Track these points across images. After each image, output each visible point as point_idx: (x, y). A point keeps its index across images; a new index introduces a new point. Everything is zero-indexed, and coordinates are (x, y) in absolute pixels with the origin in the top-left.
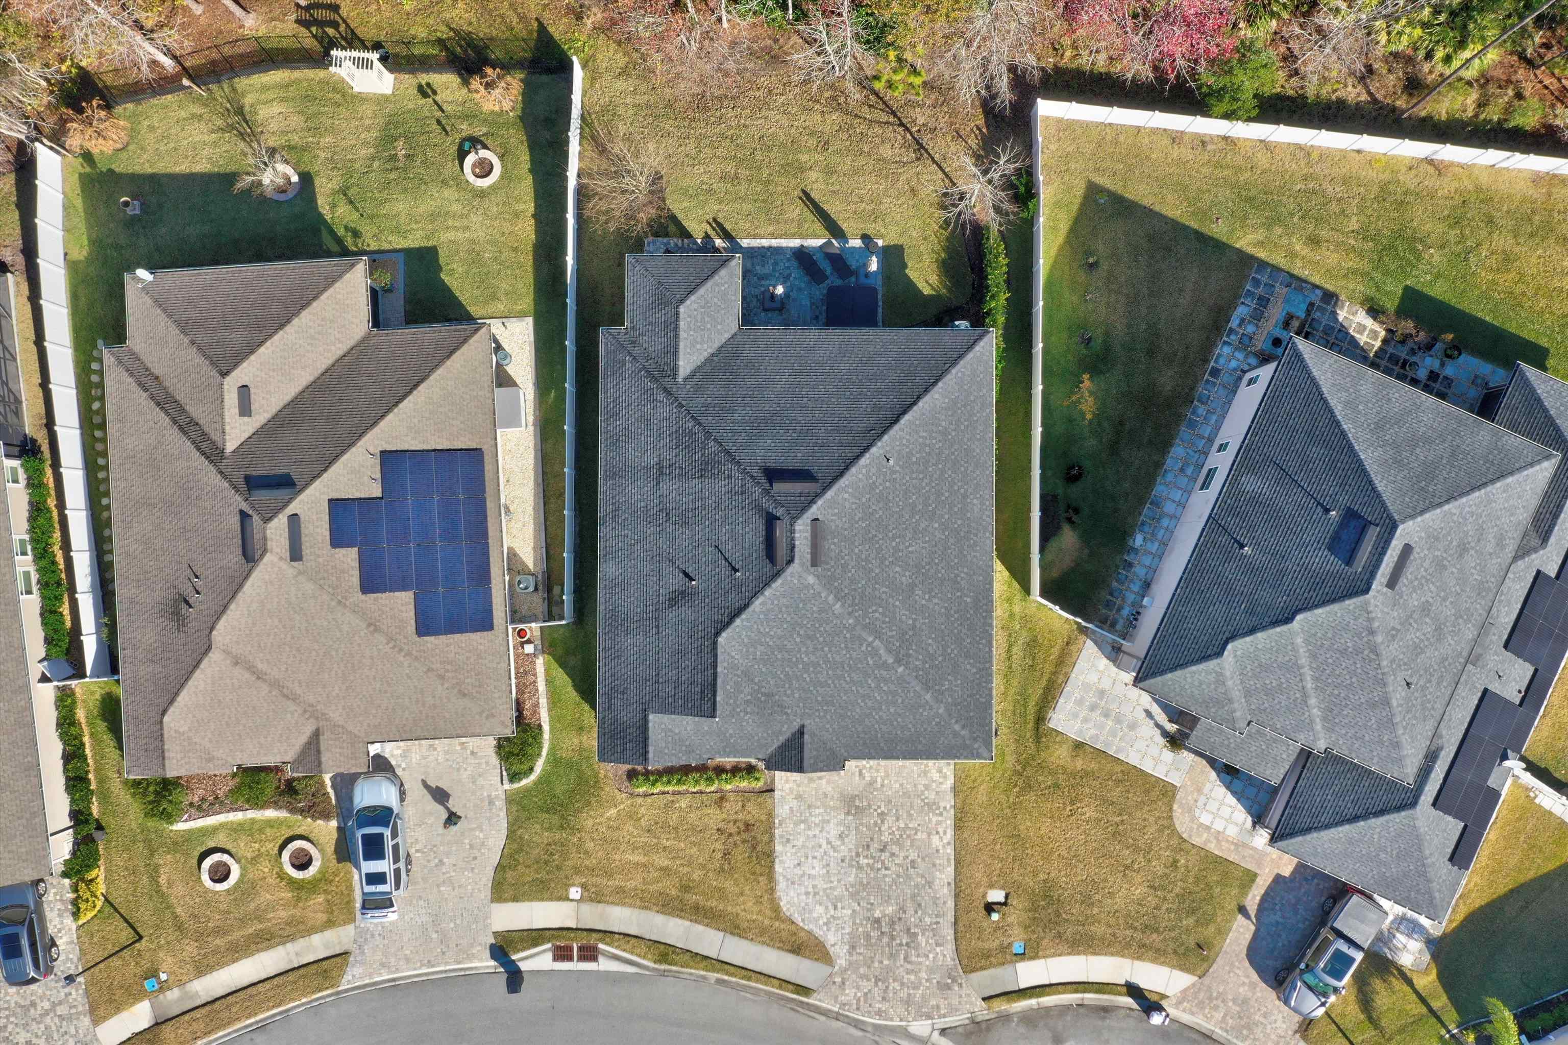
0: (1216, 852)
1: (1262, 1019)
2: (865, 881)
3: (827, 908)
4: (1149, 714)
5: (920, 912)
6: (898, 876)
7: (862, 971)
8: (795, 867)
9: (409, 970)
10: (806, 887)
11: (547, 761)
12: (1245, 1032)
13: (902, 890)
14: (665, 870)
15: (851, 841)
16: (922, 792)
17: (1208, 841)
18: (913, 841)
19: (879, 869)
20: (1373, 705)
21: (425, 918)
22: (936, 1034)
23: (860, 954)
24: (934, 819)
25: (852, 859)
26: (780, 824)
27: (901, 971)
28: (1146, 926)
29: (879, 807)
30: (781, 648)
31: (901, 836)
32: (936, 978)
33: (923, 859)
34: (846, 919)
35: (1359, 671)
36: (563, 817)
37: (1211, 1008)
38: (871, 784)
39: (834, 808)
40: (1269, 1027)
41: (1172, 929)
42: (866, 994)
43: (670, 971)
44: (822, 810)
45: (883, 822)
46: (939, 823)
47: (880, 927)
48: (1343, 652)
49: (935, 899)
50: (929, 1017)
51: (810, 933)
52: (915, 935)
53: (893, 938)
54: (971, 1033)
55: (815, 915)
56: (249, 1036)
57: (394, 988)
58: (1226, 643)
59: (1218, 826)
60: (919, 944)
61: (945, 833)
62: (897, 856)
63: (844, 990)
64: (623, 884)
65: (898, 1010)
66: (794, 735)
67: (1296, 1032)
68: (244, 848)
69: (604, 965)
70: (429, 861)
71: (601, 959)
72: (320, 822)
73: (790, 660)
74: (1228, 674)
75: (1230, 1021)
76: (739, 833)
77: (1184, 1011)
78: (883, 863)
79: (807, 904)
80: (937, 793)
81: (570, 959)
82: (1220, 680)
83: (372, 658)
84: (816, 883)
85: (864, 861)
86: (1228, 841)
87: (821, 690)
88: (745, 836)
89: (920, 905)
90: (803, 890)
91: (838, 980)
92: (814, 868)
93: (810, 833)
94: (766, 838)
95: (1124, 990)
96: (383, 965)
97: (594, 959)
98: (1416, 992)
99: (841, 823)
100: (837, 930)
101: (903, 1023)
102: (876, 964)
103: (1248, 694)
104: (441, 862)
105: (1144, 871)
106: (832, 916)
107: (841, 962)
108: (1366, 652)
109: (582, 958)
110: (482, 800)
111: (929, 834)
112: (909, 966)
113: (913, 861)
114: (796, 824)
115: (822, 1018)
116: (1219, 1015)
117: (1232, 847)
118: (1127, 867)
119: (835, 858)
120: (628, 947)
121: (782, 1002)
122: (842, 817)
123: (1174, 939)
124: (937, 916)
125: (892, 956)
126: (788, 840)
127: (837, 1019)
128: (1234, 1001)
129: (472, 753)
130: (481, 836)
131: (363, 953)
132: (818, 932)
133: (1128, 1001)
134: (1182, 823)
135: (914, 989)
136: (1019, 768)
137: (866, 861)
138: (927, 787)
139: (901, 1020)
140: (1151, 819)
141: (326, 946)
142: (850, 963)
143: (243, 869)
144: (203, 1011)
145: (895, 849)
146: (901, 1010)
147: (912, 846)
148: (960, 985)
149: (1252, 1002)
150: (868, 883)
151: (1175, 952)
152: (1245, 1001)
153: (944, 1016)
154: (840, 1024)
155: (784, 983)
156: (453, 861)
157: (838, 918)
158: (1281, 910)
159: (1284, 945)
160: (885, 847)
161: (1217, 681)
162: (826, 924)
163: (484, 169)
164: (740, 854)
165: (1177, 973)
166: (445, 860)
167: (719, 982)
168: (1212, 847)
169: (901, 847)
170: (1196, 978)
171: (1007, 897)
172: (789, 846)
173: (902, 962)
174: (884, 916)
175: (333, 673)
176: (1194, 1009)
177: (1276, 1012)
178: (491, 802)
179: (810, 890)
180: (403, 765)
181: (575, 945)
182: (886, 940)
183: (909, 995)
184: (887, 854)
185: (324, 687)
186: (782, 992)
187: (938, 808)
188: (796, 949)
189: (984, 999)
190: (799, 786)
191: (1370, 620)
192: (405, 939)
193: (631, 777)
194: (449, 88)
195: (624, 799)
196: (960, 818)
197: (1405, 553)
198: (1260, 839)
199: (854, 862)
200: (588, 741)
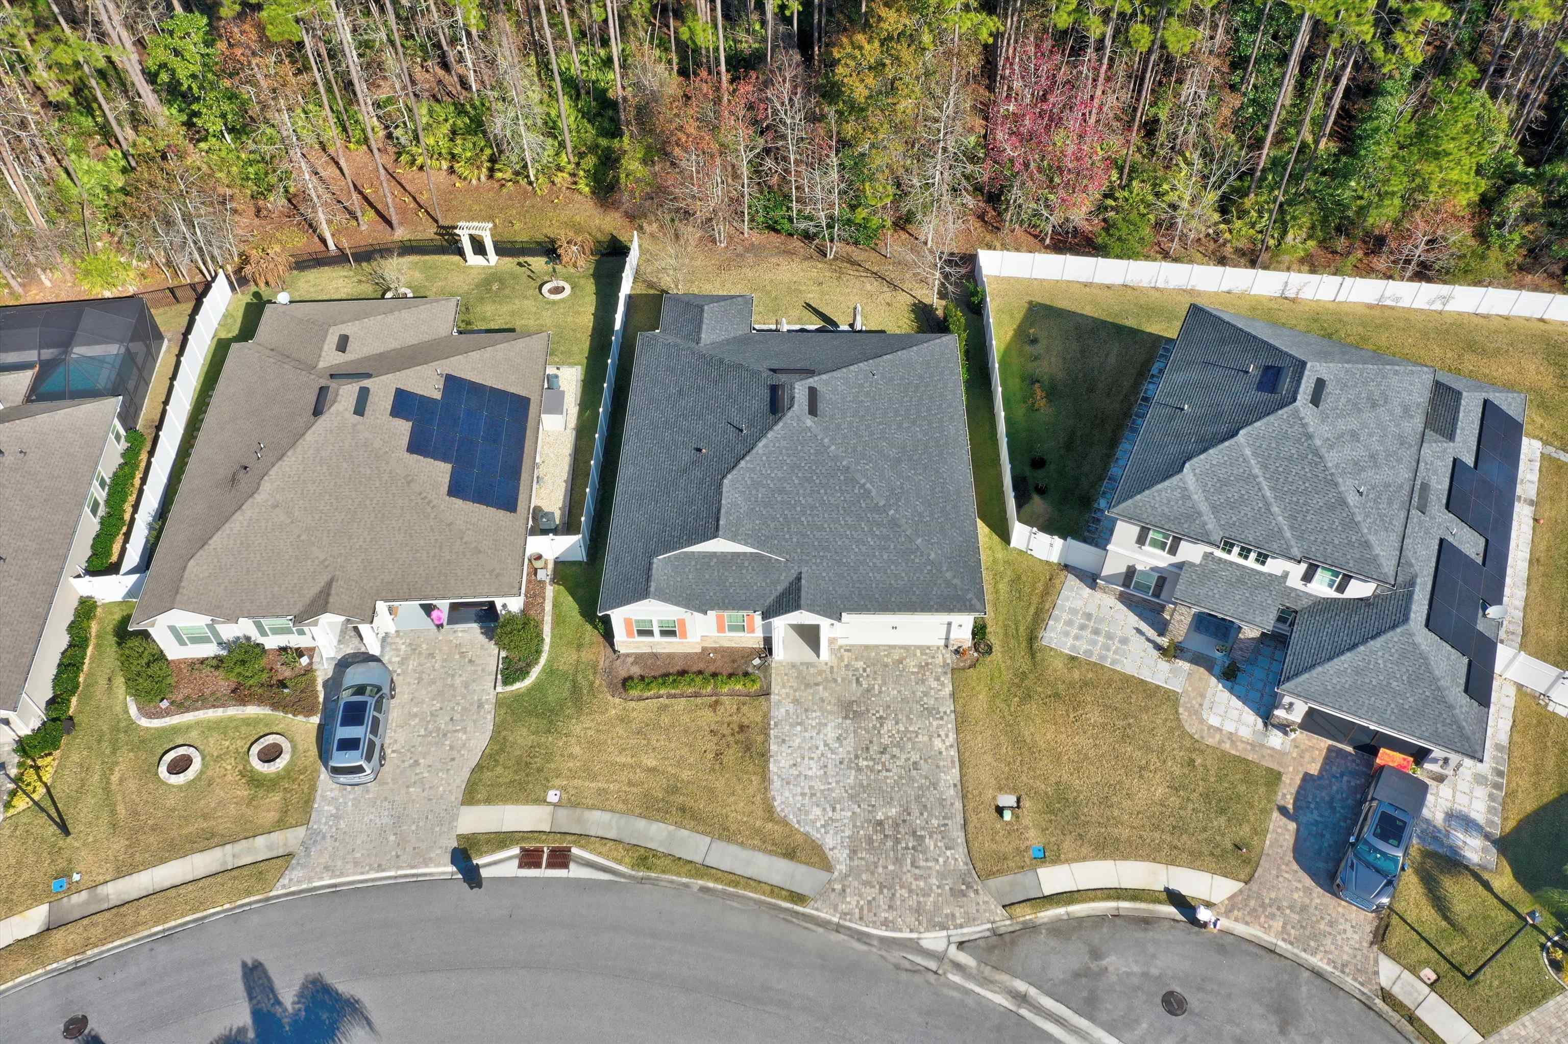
0: (1233, 752)
1: (1328, 929)
2: (865, 783)
3: (824, 809)
4: (1139, 631)
5: (926, 814)
6: (901, 777)
7: (864, 877)
8: (791, 767)
9: (354, 874)
10: (803, 788)
11: (543, 670)
12: (1312, 944)
13: (905, 792)
14: (653, 770)
15: (850, 743)
16: (921, 699)
17: (1221, 742)
18: (914, 743)
19: (879, 771)
20: (1331, 508)
21: (385, 820)
22: (953, 949)
23: (862, 859)
24: (935, 723)
25: (850, 761)
26: (776, 725)
27: (908, 878)
28: (1174, 828)
29: (878, 712)
30: (782, 491)
31: (902, 739)
32: (948, 884)
33: (926, 760)
34: (846, 821)
35: (1309, 475)
36: (551, 722)
37: (1266, 917)
38: (868, 691)
39: (830, 712)
40: (1339, 937)
41: (1205, 830)
42: (869, 902)
43: (649, 878)
44: (818, 714)
45: (882, 725)
46: (939, 727)
47: (883, 831)
48: (1290, 459)
49: (941, 801)
50: (944, 927)
51: (806, 835)
52: (922, 838)
53: (897, 841)
54: (994, 947)
55: (811, 817)
56: (148, 947)
57: (335, 893)
58: (1184, 463)
59: (1229, 727)
60: (927, 848)
61: (947, 736)
62: (898, 758)
63: (845, 897)
64: (606, 786)
65: (908, 920)
66: (791, 584)
67: (1372, 943)
68: (213, 744)
69: (575, 871)
70: (403, 761)
71: (572, 866)
72: (300, 718)
73: (789, 503)
74: (1191, 488)
75: (1293, 932)
76: (733, 734)
77: (1236, 920)
78: (884, 764)
79: (803, 805)
80: (936, 699)
81: (538, 865)
82: (1186, 496)
83: (402, 508)
84: (813, 784)
85: (863, 763)
86: (1242, 742)
87: (818, 534)
88: (738, 737)
89: (925, 806)
90: (799, 790)
91: (838, 887)
92: (810, 769)
93: (806, 734)
94: (760, 738)
95: (1164, 896)
96: (327, 868)
97: (565, 865)
98: (1497, 897)
99: (839, 726)
100: (836, 833)
101: (914, 935)
102: (880, 870)
103: (1215, 509)
104: (416, 763)
105: (1161, 770)
106: (830, 818)
107: (841, 868)
108: (1310, 457)
109: (550, 865)
110: (471, 704)
111: (931, 737)
112: (917, 871)
113: (915, 763)
114: (793, 726)
115: (821, 930)
116: (1277, 924)
117: (1249, 747)
118: (1141, 768)
119: (835, 760)
120: (604, 850)
121: (772, 912)
122: (840, 720)
123: (1209, 841)
124: (944, 818)
125: (897, 861)
126: (784, 741)
127: (837, 931)
128: (1291, 907)
129: (470, 661)
130: (464, 737)
131: (308, 855)
132: (815, 835)
133: (1170, 910)
134: (1192, 727)
135: (924, 896)
136: (1016, 681)
137: (865, 763)
138: (926, 694)
139: (911, 931)
140: (1159, 721)
141: (270, 848)
142: (851, 869)
143: (205, 765)
144: (107, 915)
145: (896, 751)
146: (911, 919)
147: (913, 748)
148: (976, 892)
149: (1312, 910)
150: (869, 785)
151: (1212, 854)
152: (1304, 909)
153: (961, 926)
154: (841, 937)
155: (775, 890)
156: (429, 761)
157: (837, 821)
158: (1316, 808)
159: (1330, 846)
160: (885, 749)
161: (1183, 497)
162: (823, 826)
163: (558, 290)
164: (731, 756)
165: (1218, 879)
166: (422, 761)
167: (703, 889)
168: (1227, 746)
169: (902, 749)
170: (1242, 884)
171: (1018, 801)
172: (784, 747)
173: (909, 867)
174: (887, 818)
175: (363, 523)
176: (1248, 919)
177: (1342, 921)
178: (480, 706)
179: (807, 790)
180: (399, 671)
181: (545, 849)
182: (890, 843)
183: (919, 903)
184: (888, 756)
185: (350, 538)
186: (773, 901)
187: (938, 713)
188: (790, 854)
189: (1004, 907)
190: (795, 691)
191: (1304, 426)
192: (359, 842)
193: (626, 683)
194: (539, 263)
195: (615, 704)
196: (962, 722)
197: (1320, 384)
198: (1276, 739)
199: (853, 763)
200: (587, 655)
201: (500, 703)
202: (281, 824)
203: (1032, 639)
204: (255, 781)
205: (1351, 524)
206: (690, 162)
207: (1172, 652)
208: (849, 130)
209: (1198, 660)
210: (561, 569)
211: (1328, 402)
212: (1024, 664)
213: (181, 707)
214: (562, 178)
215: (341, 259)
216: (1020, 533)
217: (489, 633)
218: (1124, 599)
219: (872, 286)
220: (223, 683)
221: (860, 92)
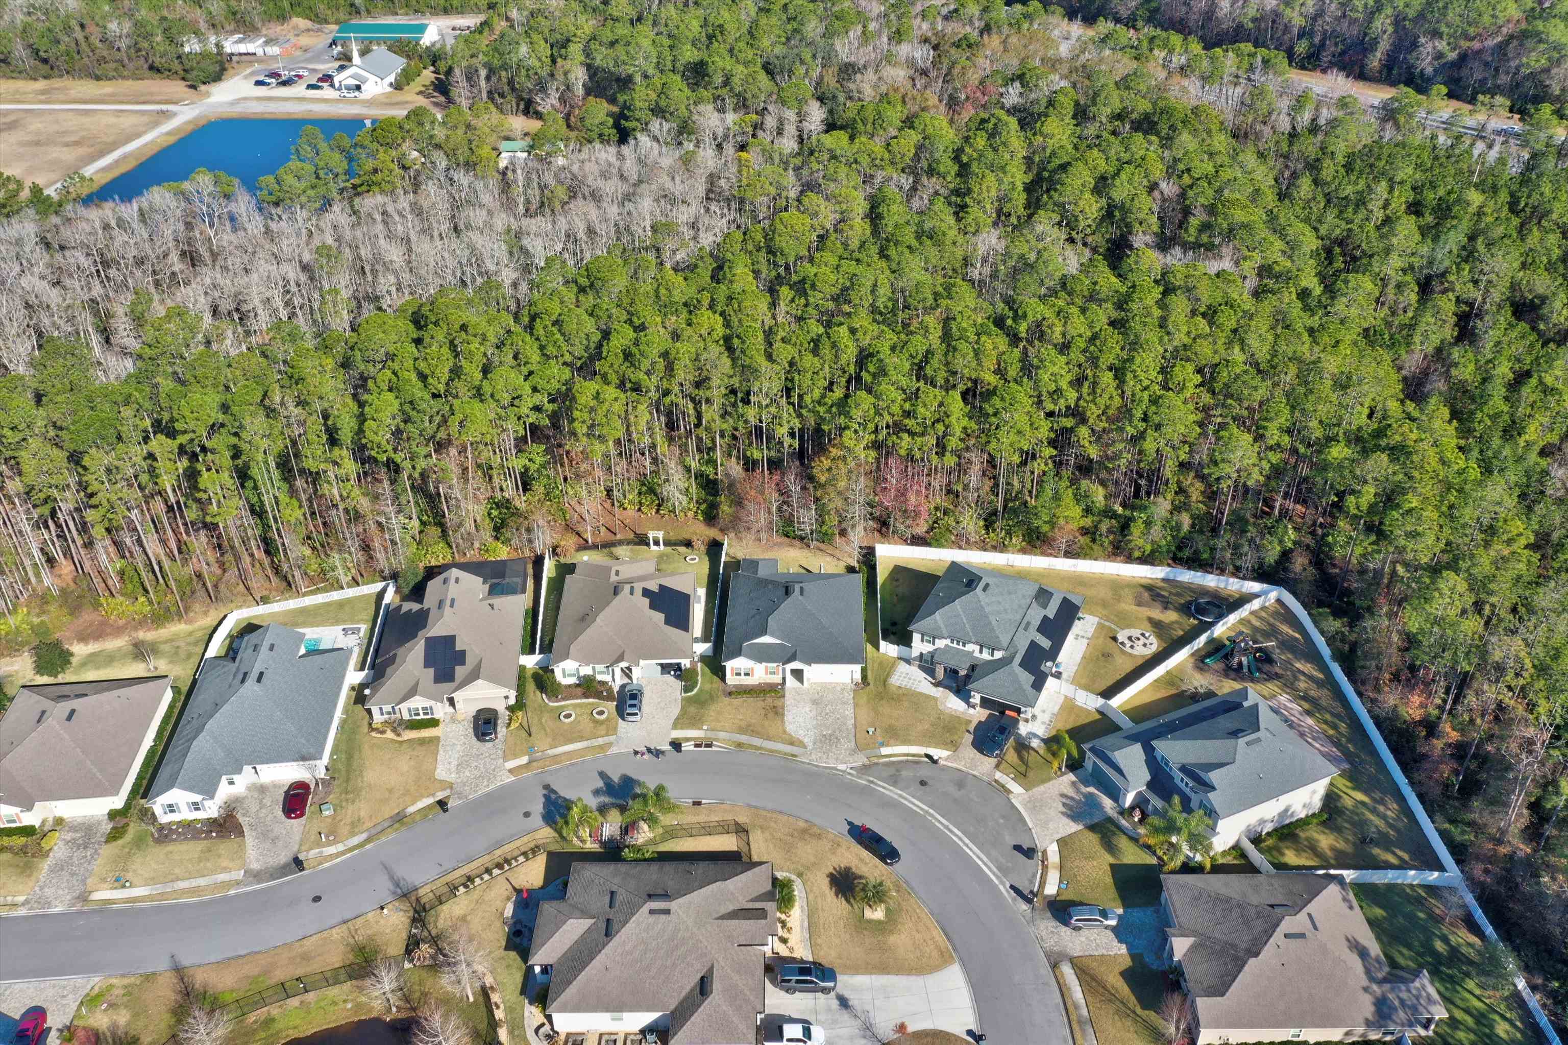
0: (955, 714)
1: (980, 764)
2: (820, 724)
3: (804, 731)
4: (926, 678)
5: (841, 732)
6: (833, 722)
7: (818, 749)
8: (792, 718)
10: (796, 724)
11: (699, 689)
12: (974, 768)
13: (834, 726)
14: (741, 720)
15: (814, 712)
16: (841, 699)
17: (951, 712)
18: (838, 712)
19: (825, 720)
20: (987, 625)
21: (644, 734)
22: (849, 769)
23: (817, 744)
24: (846, 706)
26: (787, 706)
27: (834, 750)
28: (930, 736)
29: (825, 703)
30: (791, 621)
31: (833, 711)
32: (848, 752)
33: (842, 717)
34: (812, 734)
35: (979, 614)
36: (703, 705)
37: (959, 761)
38: (822, 696)
39: (807, 704)
40: (983, 766)
41: (941, 736)
42: (819, 756)
43: (741, 751)
44: (803, 703)
45: (826, 706)
46: (848, 707)
47: (825, 737)
48: (973, 609)
49: (847, 728)
50: (846, 763)
51: (798, 738)
52: (839, 739)
53: (830, 740)
54: (864, 768)
55: (799, 733)
56: (567, 768)
58: (936, 611)
59: (955, 708)
60: (841, 742)
61: (850, 710)
62: (832, 716)
63: (811, 756)
64: (724, 724)
65: (834, 761)
66: (793, 652)
67: (995, 768)
68: (579, 710)
69: (715, 749)
70: (649, 716)
71: (713, 747)
72: (609, 702)
73: (792, 626)
74: (939, 619)
75: (967, 765)
76: (771, 709)
77: (950, 762)
78: (827, 718)
79: (797, 729)
80: (847, 699)
81: (701, 747)
84: (800, 723)
85: (819, 717)
86: (958, 711)
87: (803, 637)
88: (773, 710)
89: (841, 730)
91: (809, 753)
92: (800, 719)
93: (798, 709)
94: (781, 710)
95: (924, 755)
97: (711, 747)
98: (1040, 756)
99: (810, 707)
100: (808, 737)
102: (824, 748)
103: (946, 626)
104: (654, 717)
105: (928, 720)
106: (806, 733)
107: (810, 747)
108: (981, 610)
109: (705, 747)
110: (672, 699)
111: (844, 710)
112: (837, 748)
113: (837, 718)
114: (793, 706)
115: (802, 764)
116: (962, 762)
117: (960, 713)
118: (921, 719)
119: (809, 716)
120: (725, 742)
121: (785, 760)
122: (811, 705)
123: (942, 739)
124: (848, 733)
125: (830, 745)
127: (808, 764)
128: (968, 758)
129: (671, 686)
130: (671, 709)
131: (618, 743)
132: (801, 738)
133: (925, 759)
134: (940, 707)
135: (839, 754)
136: (879, 695)
138: (843, 697)
139: (835, 764)
140: (929, 706)
141: (603, 741)
142: (814, 748)
143: (577, 716)
144: (549, 759)
145: (831, 714)
147: (838, 714)
148: (858, 753)
149: (975, 759)
151: (942, 743)
152: (972, 758)
153: (852, 763)
154: (809, 766)
155: (786, 754)
156: (659, 715)
157: (809, 734)
158: (982, 731)
159: (985, 741)
160: (827, 714)
161: (935, 623)
162: (804, 735)
163: (693, 559)
164: (770, 715)
165: (944, 750)
166: (656, 716)
167: (760, 753)
168: (953, 713)
169: (834, 714)
170: (952, 752)
171: (875, 729)
172: (790, 713)
173: (834, 747)
174: (827, 733)
176: (954, 762)
177: (985, 761)
178: (676, 699)
179: (798, 725)
180: (646, 689)
181: (703, 742)
182: (828, 740)
183: (837, 756)
184: (828, 716)
185: (630, 637)
186: (785, 756)
187: (848, 704)
188: (792, 743)
189: (867, 758)
190: (794, 696)
191: (980, 599)
192: (635, 738)
193: (730, 694)
194: (682, 549)
195: (727, 700)
196: (856, 705)
197: (987, 585)
198: (971, 711)
199: (815, 718)
200: (715, 686)
201: (683, 699)
202: (607, 735)
203: (885, 681)
204: (596, 722)
205: (993, 630)
206: (751, 507)
207: (937, 684)
208: (819, 494)
209: (946, 687)
210: (703, 658)
211: (989, 591)
212: (881, 689)
213: (563, 699)
214: (690, 514)
215: (595, 547)
216: (883, 644)
217: (678, 677)
218: (920, 667)
219: (829, 559)
220: (579, 691)
221: (823, 479)
